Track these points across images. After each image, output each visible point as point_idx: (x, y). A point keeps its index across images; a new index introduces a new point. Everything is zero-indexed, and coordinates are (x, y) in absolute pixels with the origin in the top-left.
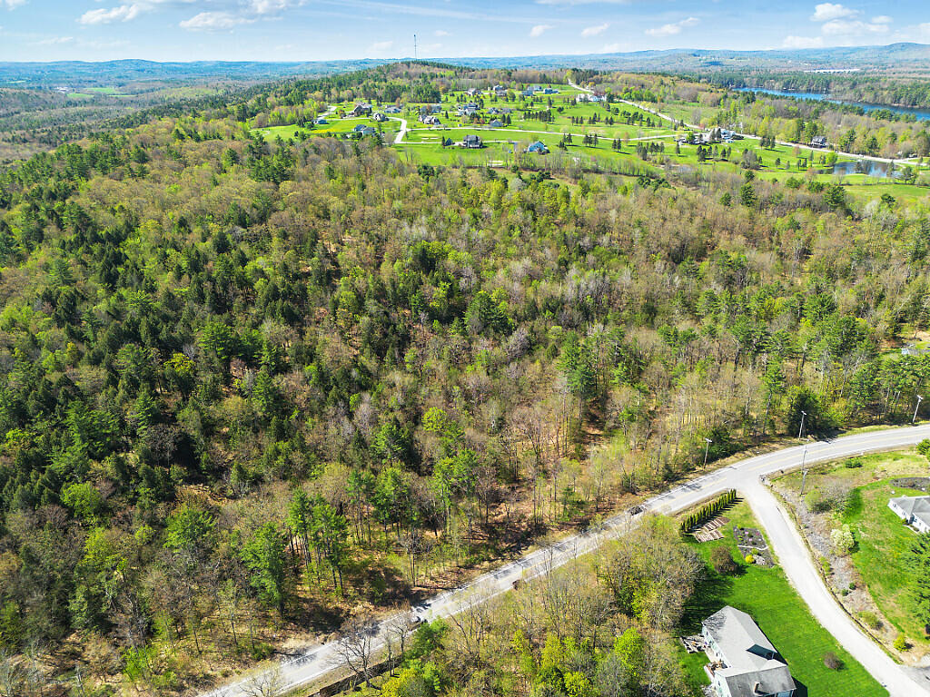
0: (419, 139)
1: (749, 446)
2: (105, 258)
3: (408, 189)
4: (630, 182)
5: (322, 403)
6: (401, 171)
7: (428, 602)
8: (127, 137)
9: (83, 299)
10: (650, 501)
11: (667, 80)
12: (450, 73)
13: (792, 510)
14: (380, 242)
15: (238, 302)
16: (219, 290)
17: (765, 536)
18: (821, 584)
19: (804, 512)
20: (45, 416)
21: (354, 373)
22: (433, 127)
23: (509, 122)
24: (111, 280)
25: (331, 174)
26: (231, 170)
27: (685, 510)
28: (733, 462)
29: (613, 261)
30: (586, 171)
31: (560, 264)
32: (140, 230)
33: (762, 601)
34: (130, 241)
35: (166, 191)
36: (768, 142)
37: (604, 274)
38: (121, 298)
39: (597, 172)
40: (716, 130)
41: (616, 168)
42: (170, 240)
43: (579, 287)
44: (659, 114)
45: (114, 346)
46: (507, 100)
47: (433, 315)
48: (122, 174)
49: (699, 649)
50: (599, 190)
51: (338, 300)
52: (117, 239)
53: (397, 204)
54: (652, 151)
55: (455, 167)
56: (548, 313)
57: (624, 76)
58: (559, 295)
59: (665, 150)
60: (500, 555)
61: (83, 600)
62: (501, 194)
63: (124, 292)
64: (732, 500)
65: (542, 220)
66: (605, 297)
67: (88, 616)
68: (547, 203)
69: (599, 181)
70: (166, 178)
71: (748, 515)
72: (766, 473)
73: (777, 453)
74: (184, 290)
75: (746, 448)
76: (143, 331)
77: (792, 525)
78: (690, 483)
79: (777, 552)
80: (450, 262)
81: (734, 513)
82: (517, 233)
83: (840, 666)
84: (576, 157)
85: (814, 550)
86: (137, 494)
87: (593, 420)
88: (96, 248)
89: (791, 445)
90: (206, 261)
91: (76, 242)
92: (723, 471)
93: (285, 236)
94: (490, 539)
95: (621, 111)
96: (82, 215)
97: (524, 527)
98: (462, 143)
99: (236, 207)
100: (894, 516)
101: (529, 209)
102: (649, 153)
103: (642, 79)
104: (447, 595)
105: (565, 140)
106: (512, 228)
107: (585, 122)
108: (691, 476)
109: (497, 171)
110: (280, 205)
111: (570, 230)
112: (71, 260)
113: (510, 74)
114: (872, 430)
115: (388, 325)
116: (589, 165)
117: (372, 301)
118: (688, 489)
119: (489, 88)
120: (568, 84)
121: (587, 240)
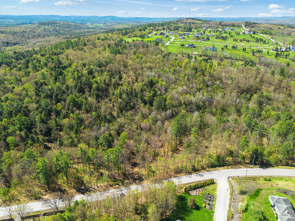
0: (175, 44)
1: (231, 165)
3: (156, 60)
4: (240, 63)
10: (183, 177)
11: (281, 27)
12: (201, 22)
13: (233, 192)
14: (138, 76)
17: (216, 198)
19: (237, 193)
22: (181, 40)
23: (209, 39)
25: (135, 53)
27: (193, 183)
28: (221, 169)
29: (218, 90)
30: (226, 58)
34: (68, 69)
35: (85, 55)
40: (289, 46)
41: (238, 58)
44: (271, 40)
46: (214, 32)
47: (143, 101)
52: (65, 68)
53: (150, 64)
56: (184, 106)
57: (265, 25)
59: (263, 53)
60: (123, 184)
64: (212, 182)
68: (203, 68)
71: (214, 189)
72: (232, 176)
73: (241, 169)
74: (72, 85)
75: (229, 165)
76: (54, 95)
77: (229, 197)
78: (200, 174)
79: (216, 206)
80: (159, 85)
81: (210, 188)
82: (187, 77)
84: (227, 53)
85: (232, 208)
89: (248, 167)
92: (215, 171)
93: (109, 71)
95: (255, 37)
98: (187, 46)
99: (100, 61)
100: (269, 202)
101: (195, 69)
102: (255, 53)
103: (272, 27)
104: (99, 193)
105: (225, 46)
106: (185, 75)
107: (238, 41)
108: (203, 171)
111: (206, 78)
113: (221, 23)
114: (286, 168)
115: (128, 103)
118: (199, 176)
119: (211, 28)
120: (242, 27)
121: (210, 82)
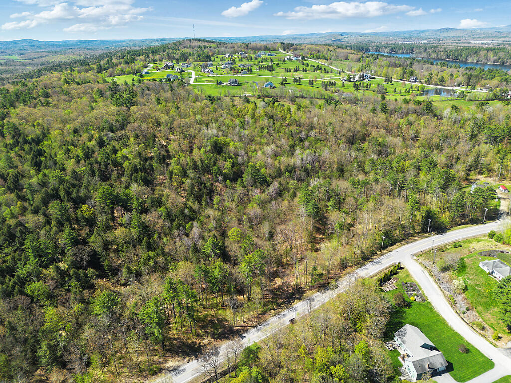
0: (204, 81)
1: (403, 239)
2: (32, 152)
3: (203, 108)
4: (321, 102)
5: (170, 229)
6: (197, 99)
7: (244, 335)
8: (36, 84)
9: (23, 176)
10: (356, 271)
11: (331, 48)
12: (214, 45)
13: (430, 272)
14: (191, 138)
15: (114, 175)
16: (103, 168)
17: (419, 286)
18: (451, 309)
19: (437, 272)
20: (9, 244)
21: (186, 211)
22: (210, 75)
23: (251, 72)
24: (38, 165)
25: (159, 102)
26: (100, 100)
28: (396, 248)
29: (319, 144)
30: (297, 97)
31: (290, 147)
32: (51, 136)
33: (423, 320)
34: (46, 143)
35: (64, 113)
36: (388, 80)
37: (315, 152)
38: (45, 175)
39: (303, 97)
40: (361, 74)
41: (312, 95)
42: (70, 141)
43: (302, 159)
44: (330, 66)
45: (45, 202)
46: (248, 60)
47: (226, 177)
48: (36, 105)
49: (394, 348)
50: (306, 107)
51: (172, 171)
52: (38, 141)
53: (198, 117)
54: (330, 86)
55: (226, 96)
56: (288, 174)
57: (310, 46)
58: (292, 164)
59: (337, 85)
60: (280, 306)
61: (46, 349)
62: (254, 110)
63: (47, 172)
64: (398, 268)
65: (278, 124)
66: (317, 164)
67: (50, 358)
68: (279, 115)
69: (305, 102)
70: (62, 106)
71: (408, 275)
72: (414, 253)
73: (417, 242)
74: (82, 169)
75: (402, 241)
76: (62, 193)
77: (431, 279)
78: (375, 261)
79: (426, 294)
80: (231, 148)
81: (400, 275)
82: (266, 131)
83: (467, 351)
84: (291, 90)
85: (445, 292)
86: (70, 286)
87: (318, 230)
88: (26, 147)
89: (424, 237)
90: (93, 152)
91: (14, 144)
92: (393, 253)
93: (137, 136)
94: (273, 298)
95: (310, 65)
96: (15, 128)
97: (290, 290)
98: (228, 83)
99: (107, 121)
100: (483, 271)
101: (270, 118)
102: (328, 87)
103: (318, 48)
104: (254, 330)
105: (283, 80)
106: (262, 128)
107: (292, 71)
108: (375, 257)
109: (250, 98)
110: (131, 119)
111: (294, 128)
112: (12, 154)
113: (247, 46)
114: (464, 228)
115: (201, 184)
116: (298, 94)
117: (191, 171)
118: (375, 264)
119: (237, 53)
120: (279, 51)
121: (303, 134)
